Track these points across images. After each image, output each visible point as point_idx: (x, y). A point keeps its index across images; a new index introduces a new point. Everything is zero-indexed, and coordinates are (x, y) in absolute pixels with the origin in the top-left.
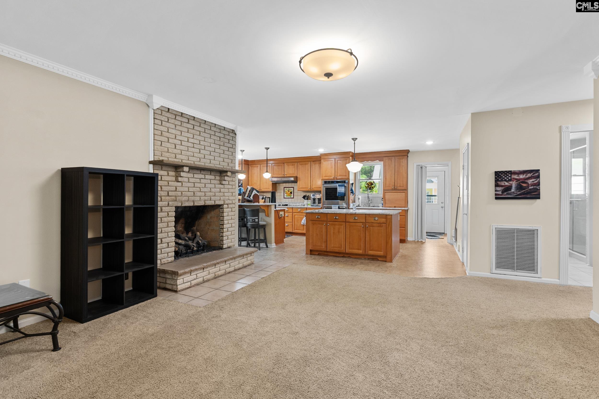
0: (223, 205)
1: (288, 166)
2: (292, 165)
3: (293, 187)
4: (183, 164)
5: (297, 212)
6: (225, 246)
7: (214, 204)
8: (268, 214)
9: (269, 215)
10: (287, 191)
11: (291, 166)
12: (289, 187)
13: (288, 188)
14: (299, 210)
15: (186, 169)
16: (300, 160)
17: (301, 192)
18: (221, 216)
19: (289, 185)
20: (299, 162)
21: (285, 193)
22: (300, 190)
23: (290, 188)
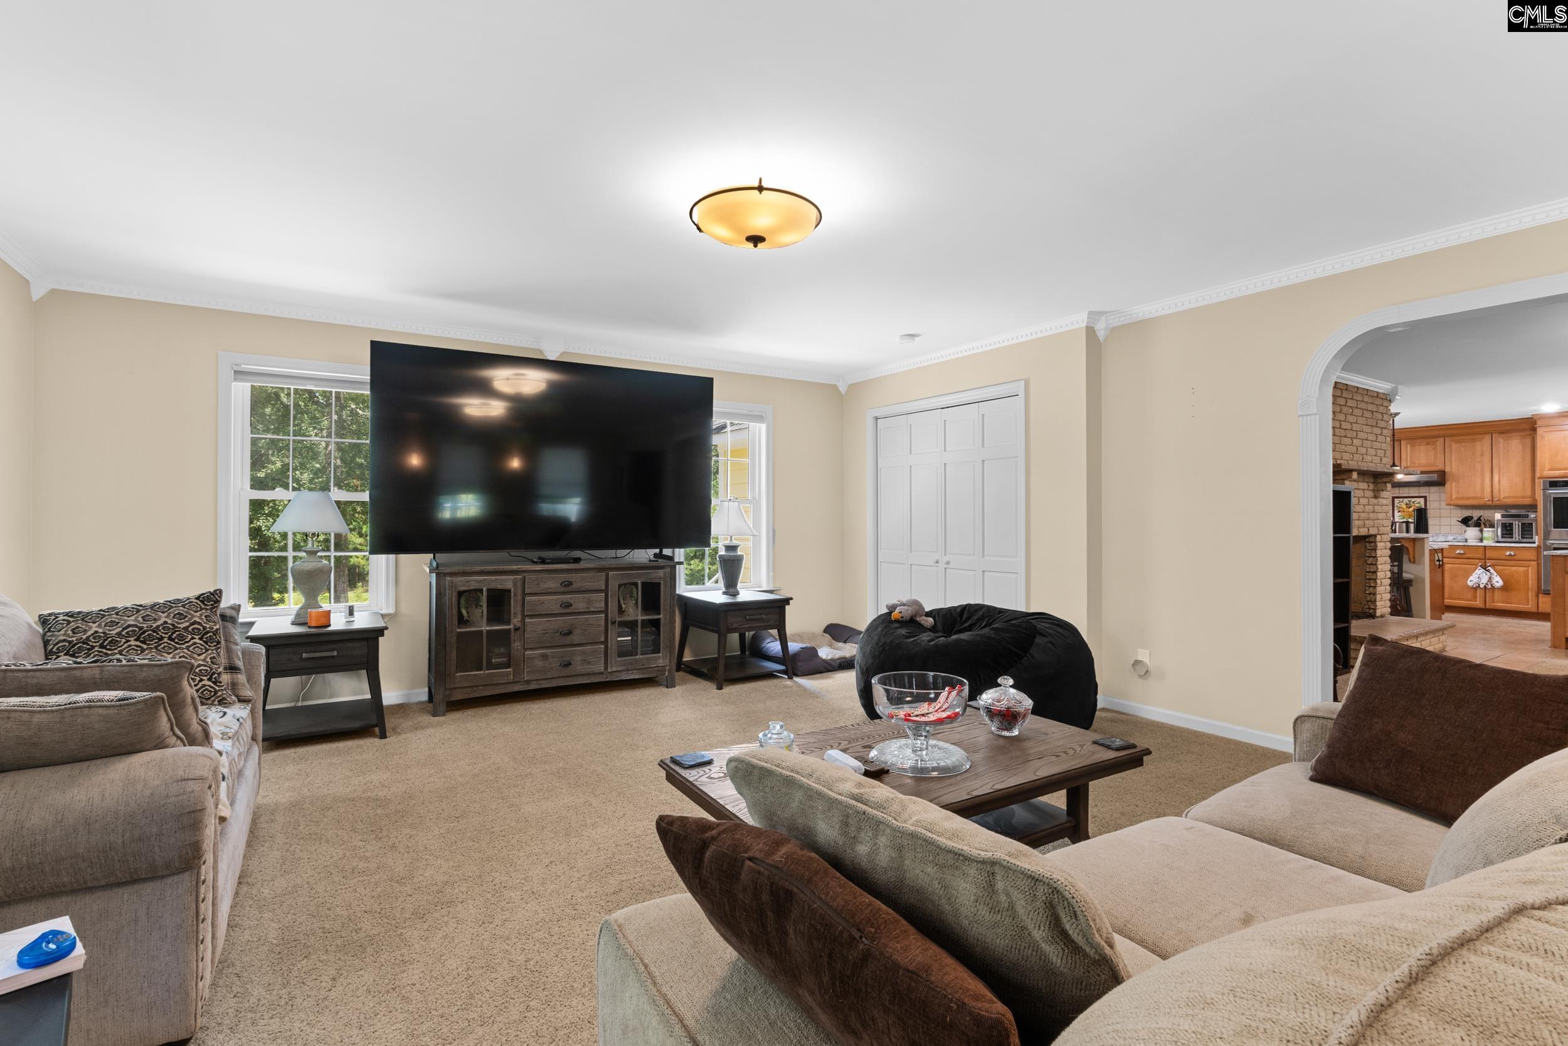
0: (1375, 536)
1: (1413, 446)
2: (1427, 444)
3: (1425, 497)
4: (1351, 468)
5: (1453, 555)
6: (1378, 613)
7: (1366, 534)
8: (1414, 557)
9: (1416, 560)
10: (1404, 507)
11: (1423, 448)
12: (1411, 495)
13: (1406, 500)
14: (1458, 552)
15: (1355, 475)
16: (1454, 432)
17: (1452, 507)
18: (1369, 557)
19: (1411, 491)
20: (1453, 436)
21: (1396, 512)
22: (1452, 502)
23: (1413, 500)
